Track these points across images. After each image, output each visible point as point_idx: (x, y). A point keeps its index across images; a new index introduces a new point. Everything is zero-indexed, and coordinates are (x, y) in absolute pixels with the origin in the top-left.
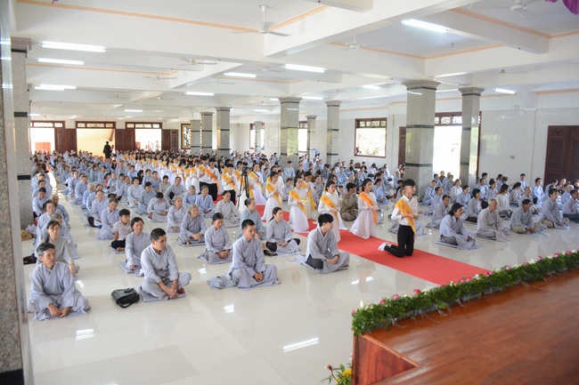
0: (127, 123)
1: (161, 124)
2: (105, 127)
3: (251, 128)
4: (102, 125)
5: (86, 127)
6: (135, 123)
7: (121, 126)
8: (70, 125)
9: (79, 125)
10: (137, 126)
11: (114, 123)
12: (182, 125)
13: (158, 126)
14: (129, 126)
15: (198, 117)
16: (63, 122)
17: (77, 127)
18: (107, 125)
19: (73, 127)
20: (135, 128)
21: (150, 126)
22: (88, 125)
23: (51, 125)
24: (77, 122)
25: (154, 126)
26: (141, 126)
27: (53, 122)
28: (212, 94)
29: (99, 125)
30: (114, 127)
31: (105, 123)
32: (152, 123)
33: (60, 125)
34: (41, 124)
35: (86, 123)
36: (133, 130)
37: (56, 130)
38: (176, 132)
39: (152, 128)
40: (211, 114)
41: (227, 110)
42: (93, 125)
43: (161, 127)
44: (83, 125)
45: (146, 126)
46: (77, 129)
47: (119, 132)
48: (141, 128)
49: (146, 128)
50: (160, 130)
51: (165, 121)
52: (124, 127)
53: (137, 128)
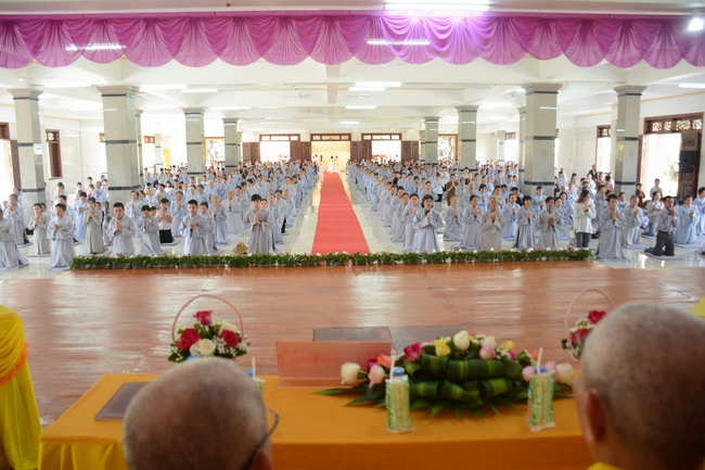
0: (363, 135)
1: (400, 135)
2: (340, 140)
4: (338, 137)
5: (321, 140)
6: (372, 135)
7: (356, 138)
8: (305, 138)
9: (315, 138)
10: (374, 137)
11: (349, 135)
13: (397, 137)
14: (369, 138)
16: (298, 135)
17: (312, 140)
18: (343, 137)
19: (308, 140)
20: (372, 139)
21: (388, 137)
22: (323, 138)
23: (287, 138)
24: (312, 135)
25: (393, 137)
26: (379, 137)
27: (290, 135)
28: (374, 107)
29: (334, 137)
30: (350, 139)
31: (340, 135)
32: (391, 134)
33: (295, 138)
34: (277, 138)
35: (321, 135)
36: (370, 142)
37: (293, 143)
38: (416, 143)
39: (391, 139)
41: (437, 119)
42: (328, 138)
43: (400, 138)
44: (318, 138)
45: (384, 137)
46: (313, 143)
47: (354, 145)
48: (378, 140)
49: (384, 140)
50: (399, 141)
51: (405, 132)
52: (360, 139)
53: (374, 140)
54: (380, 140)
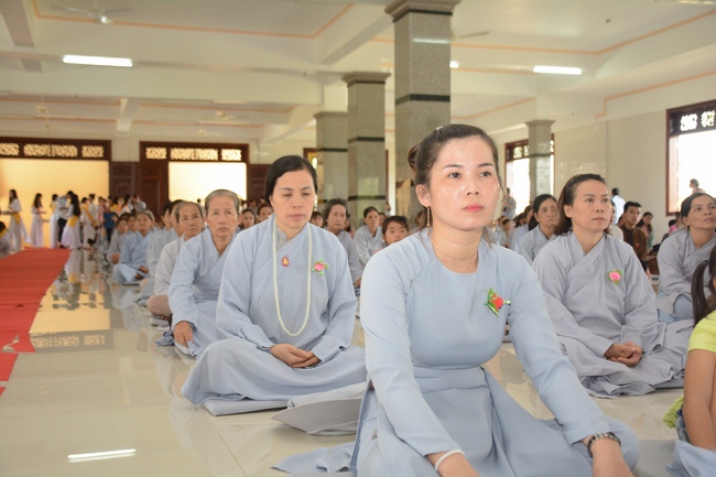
0: (144, 145)
1: (244, 149)
2: (80, 157)
3: (510, 157)
4: (73, 150)
5: (22, 155)
6: (169, 146)
7: (126, 153)
9: (2, 149)
10: (176, 153)
11: (106, 145)
12: (307, 151)
13: (236, 155)
14: (157, 154)
15: (338, 98)
18: (87, 151)
20: (169, 159)
21: (213, 154)
22: (29, 149)
25: (226, 153)
26: (187, 153)
29: (60, 150)
30: (105, 155)
31: (79, 144)
32: (219, 147)
35: (22, 142)
36: (163, 165)
39: (220, 160)
40: (378, 80)
42: (42, 150)
43: (245, 158)
44: (12, 149)
45: (202, 153)
47: (118, 172)
48: (186, 161)
49: (203, 161)
50: (244, 165)
51: (257, 141)
52: (135, 157)
53: (175, 160)
54: (191, 161)
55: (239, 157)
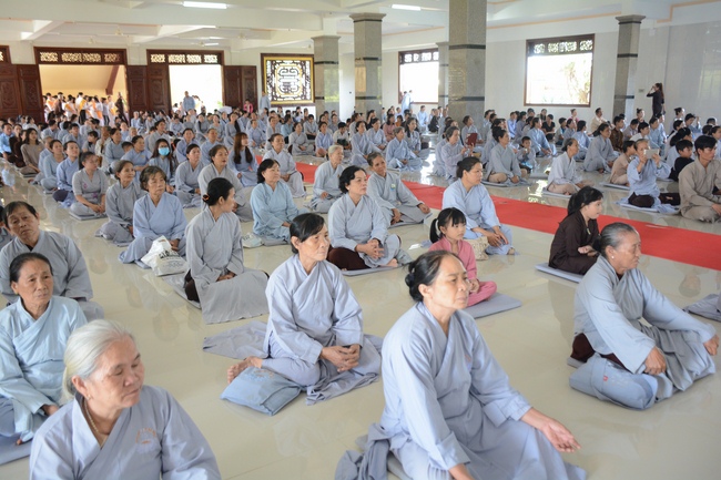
0: (150, 52)
1: (220, 56)
2: (103, 62)
3: (402, 61)
4: (97, 57)
5: (60, 62)
6: (167, 53)
7: (137, 58)
8: (22, 57)
9: (44, 56)
10: (171, 58)
11: (122, 52)
12: (263, 55)
13: (214, 59)
14: (160, 58)
16: (4, 50)
17: (39, 61)
18: (108, 57)
19: (31, 60)
20: (167, 64)
21: (198, 58)
22: (65, 57)
24: (38, 50)
25: (207, 57)
26: (180, 58)
29: (89, 57)
30: (123, 61)
31: (102, 52)
32: (202, 53)
35: (59, 51)
36: (164, 67)
38: (252, 71)
39: (203, 62)
40: (377, 19)
42: (75, 57)
43: (220, 61)
44: (52, 57)
45: (191, 58)
46: (41, 66)
47: (134, 74)
48: (179, 64)
49: (191, 64)
50: (219, 67)
51: (229, 48)
52: (143, 62)
53: (172, 63)
54: (183, 63)
55: (216, 61)
